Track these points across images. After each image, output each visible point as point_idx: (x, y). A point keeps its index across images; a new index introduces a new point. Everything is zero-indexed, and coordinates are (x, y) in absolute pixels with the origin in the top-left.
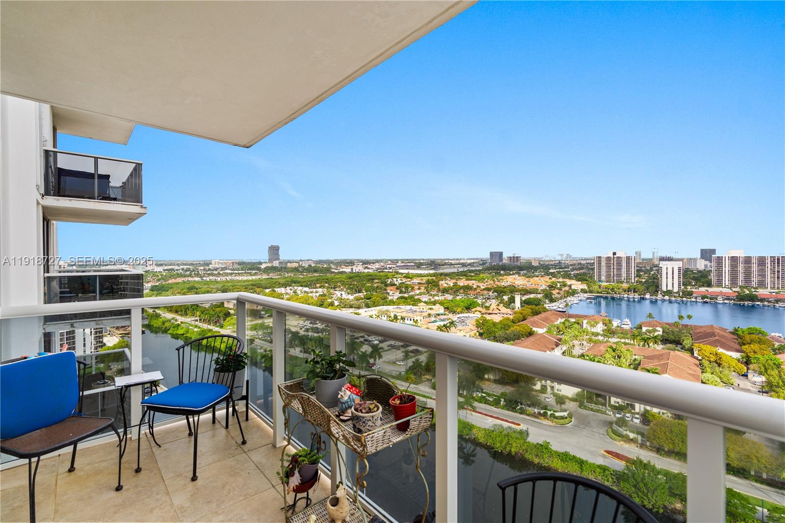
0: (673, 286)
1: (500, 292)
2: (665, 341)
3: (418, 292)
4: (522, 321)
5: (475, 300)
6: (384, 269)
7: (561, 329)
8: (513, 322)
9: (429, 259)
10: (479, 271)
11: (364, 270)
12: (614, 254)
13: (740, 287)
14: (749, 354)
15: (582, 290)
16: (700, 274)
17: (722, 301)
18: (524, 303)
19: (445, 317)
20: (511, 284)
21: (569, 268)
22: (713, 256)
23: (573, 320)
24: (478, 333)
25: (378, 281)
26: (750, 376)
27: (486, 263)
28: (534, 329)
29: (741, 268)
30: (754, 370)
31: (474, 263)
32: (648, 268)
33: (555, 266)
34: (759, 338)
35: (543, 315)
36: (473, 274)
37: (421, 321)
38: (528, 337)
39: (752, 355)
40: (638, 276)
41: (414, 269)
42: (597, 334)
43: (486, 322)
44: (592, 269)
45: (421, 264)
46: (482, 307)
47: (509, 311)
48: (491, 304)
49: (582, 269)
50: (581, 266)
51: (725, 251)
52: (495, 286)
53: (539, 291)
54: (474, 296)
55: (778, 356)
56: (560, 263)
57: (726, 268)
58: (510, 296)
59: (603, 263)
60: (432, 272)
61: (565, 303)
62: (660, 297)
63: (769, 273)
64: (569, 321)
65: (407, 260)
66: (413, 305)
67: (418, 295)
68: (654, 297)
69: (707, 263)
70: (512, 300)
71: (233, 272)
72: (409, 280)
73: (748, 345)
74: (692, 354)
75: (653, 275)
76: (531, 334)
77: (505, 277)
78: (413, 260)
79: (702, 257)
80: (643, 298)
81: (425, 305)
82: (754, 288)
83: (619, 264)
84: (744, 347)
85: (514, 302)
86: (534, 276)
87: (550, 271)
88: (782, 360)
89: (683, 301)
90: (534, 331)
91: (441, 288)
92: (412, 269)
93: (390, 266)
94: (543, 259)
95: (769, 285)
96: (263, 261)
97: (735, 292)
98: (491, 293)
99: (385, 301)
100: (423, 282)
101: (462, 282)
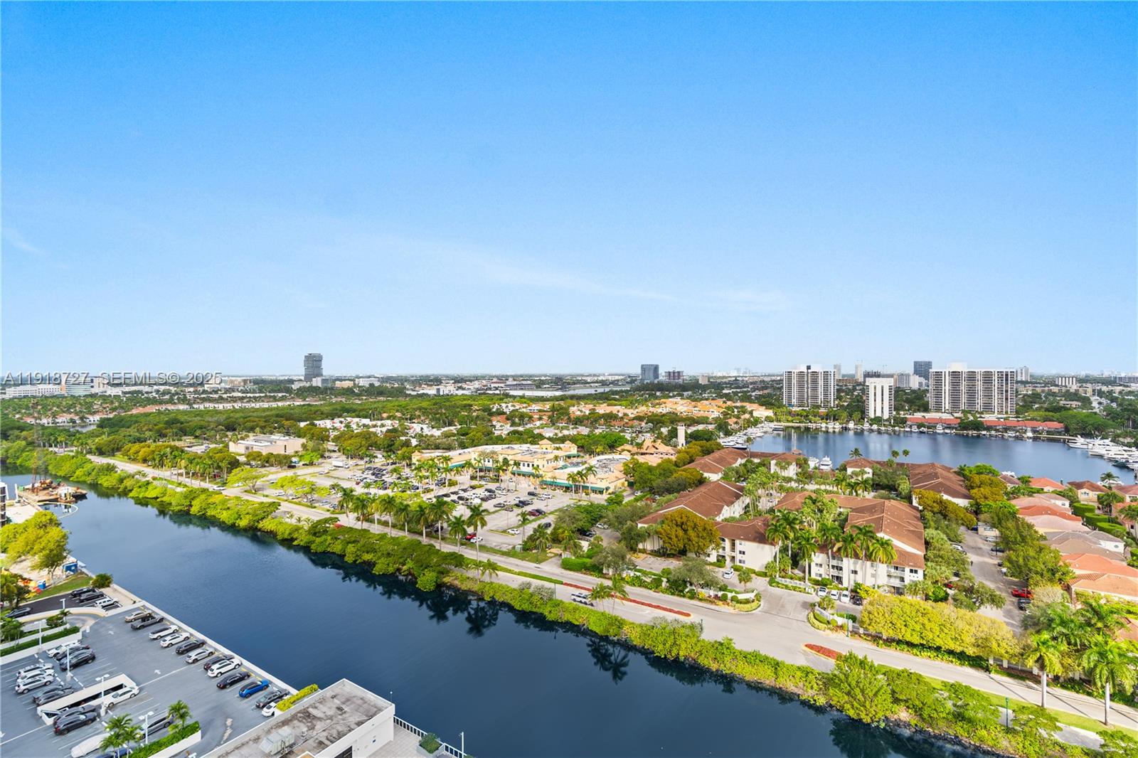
0: (882, 412)
1: (656, 422)
2: (876, 486)
3: (538, 423)
4: (689, 463)
5: (622, 434)
6: (487, 390)
7: (741, 474)
8: (676, 464)
9: (553, 376)
10: (626, 392)
11: (457, 392)
12: (809, 368)
13: (963, 411)
14: (978, 500)
15: (767, 417)
16: (913, 395)
17: (942, 431)
18: (691, 438)
19: (579, 460)
20: (671, 410)
21: (748, 387)
22: (930, 370)
23: (756, 461)
24: (626, 483)
25: (478, 408)
26: (981, 529)
27: (636, 380)
28: (706, 475)
29: (963, 387)
30: (985, 522)
31: (618, 380)
32: (850, 387)
33: (730, 384)
34: (990, 479)
35: (717, 454)
36: (617, 397)
37: (543, 466)
38: (697, 486)
39: (982, 501)
40: (839, 398)
41: (532, 389)
42: (789, 480)
43: (639, 467)
44: (778, 388)
45: (543, 382)
46: (632, 444)
47: (669, 449)
48: (644, 440)
49: (766, 388)
50: (764, 385)
51: (944, 365)
52: (650, 414)
53: (710, 419)
54: (620, 429)
55: (1013, 502)
56: (736, 380)
57: (947, 387)
58: (670, 427)
59: (794, 381)
60: (558, 393)
61: (745, 437)
62: (866, 426)
63: (996, 393)
64: (751, 462)
65: (522, 376)
66: (532, 443)
67: (538, 428)
68: (859, 427)
69: (923, 380)
70: (674, 434)
71: (244, 395)
72: (525, 405)
73: (977, 489)
74: (911, 502)
75: (856, 396)
76: (701, 482)
77: (662, 400)
78: (531, 376)
79: (917, 372)
80: (846, 427)
81: (550, 443)
82: (979, 413)
83: (815, 381)
84: (973, 492)
85: (676, 436)
86: (702, 400)
87: (724, 391)
88: (1017, 508)
89: (894, 431)
90: (706, 478)
91: (572, 417)
92: (529, 389)
93: (496, 385)
94: (714, 375)
95: (996, 409)
96: (295, 378)
97: (957, 418)
98: (643, 424)
99: (490, 439)
100: (545, 409)
101: (603, 409)
